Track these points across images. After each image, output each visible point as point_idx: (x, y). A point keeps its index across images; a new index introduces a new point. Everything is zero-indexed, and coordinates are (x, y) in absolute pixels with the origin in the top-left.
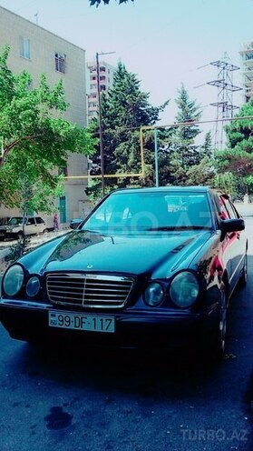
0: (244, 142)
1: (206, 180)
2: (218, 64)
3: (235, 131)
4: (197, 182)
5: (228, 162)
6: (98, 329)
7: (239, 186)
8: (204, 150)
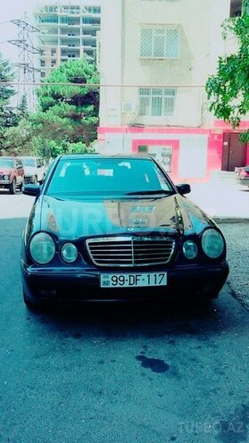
0: (56, 108)
1: (24, 143)
2: (18, 23)
3: (46, 95)
4: (16, 144)
5: (42, 127)
6: (152, 284)
7: (44, 150)
8: (20, 111)
